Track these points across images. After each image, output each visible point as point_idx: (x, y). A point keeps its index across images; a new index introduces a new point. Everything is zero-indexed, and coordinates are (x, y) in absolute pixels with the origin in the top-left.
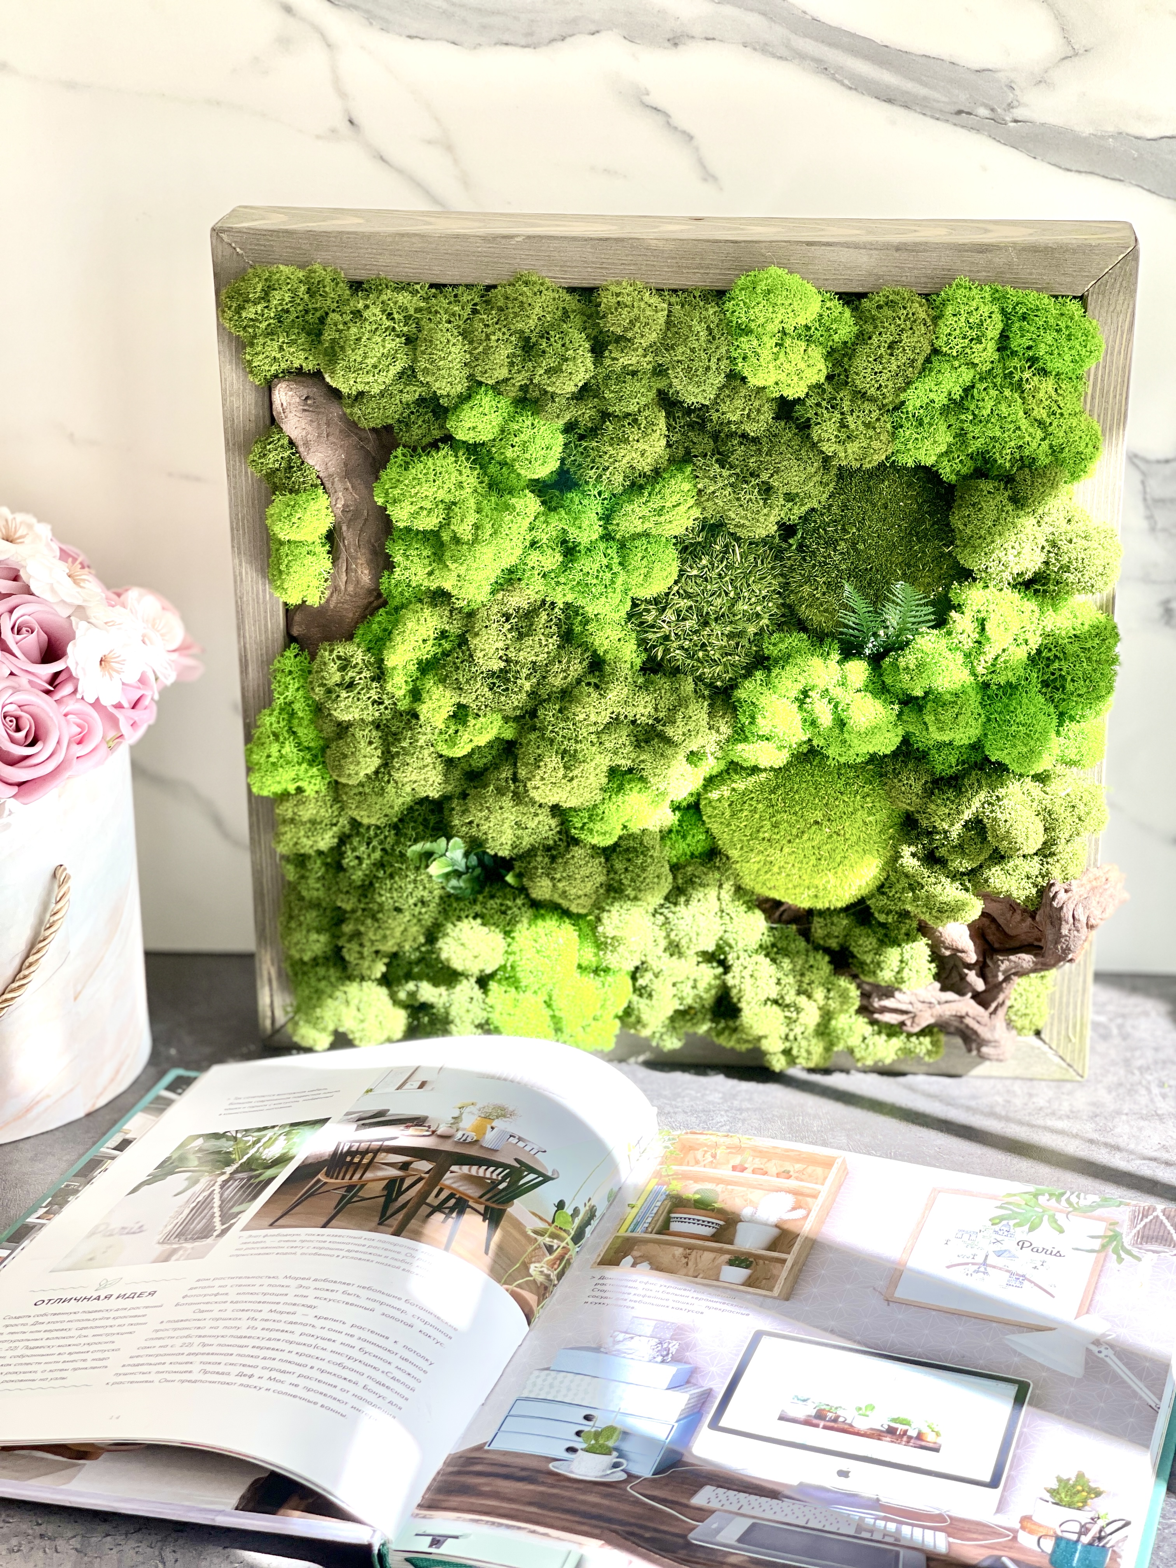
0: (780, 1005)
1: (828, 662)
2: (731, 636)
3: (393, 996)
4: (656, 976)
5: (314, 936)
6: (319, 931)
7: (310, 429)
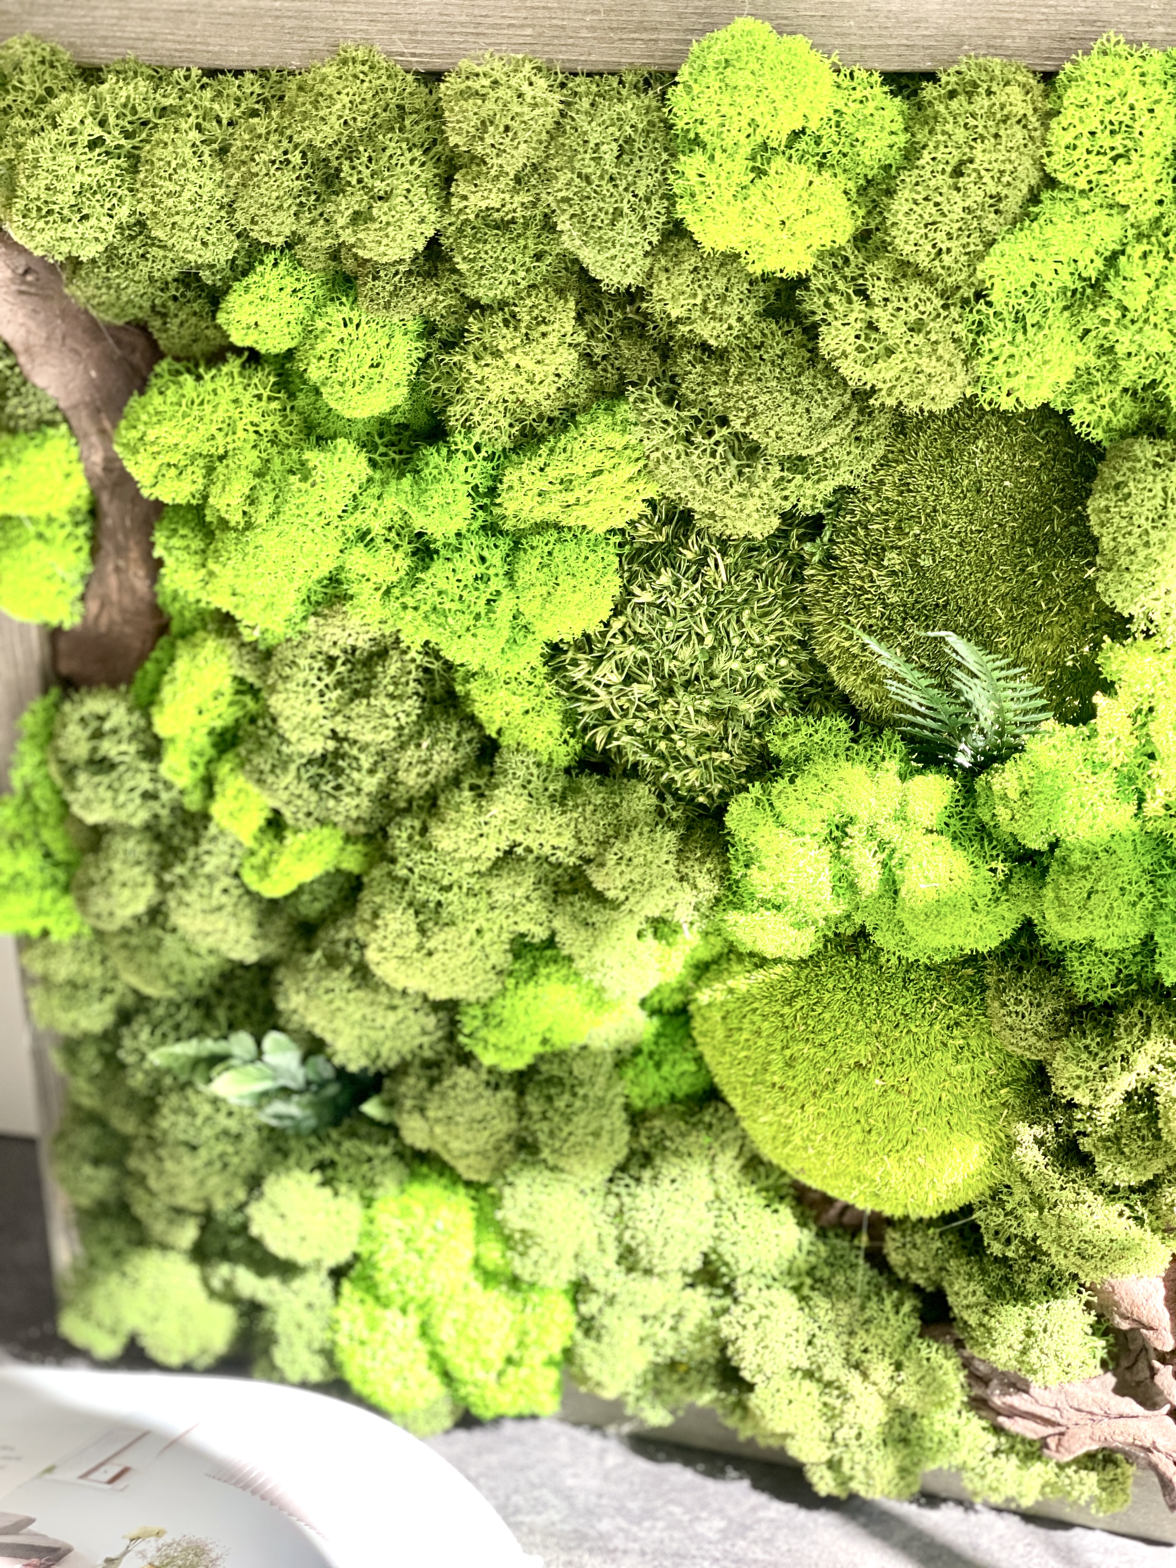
0: (819, 1380)
1: (879, 773)
2: (715, 715)
3: (205, 1281)
4: (611, 1301)
5: (87, 1170)
6: (97, 1162)
7: (32, 325)
